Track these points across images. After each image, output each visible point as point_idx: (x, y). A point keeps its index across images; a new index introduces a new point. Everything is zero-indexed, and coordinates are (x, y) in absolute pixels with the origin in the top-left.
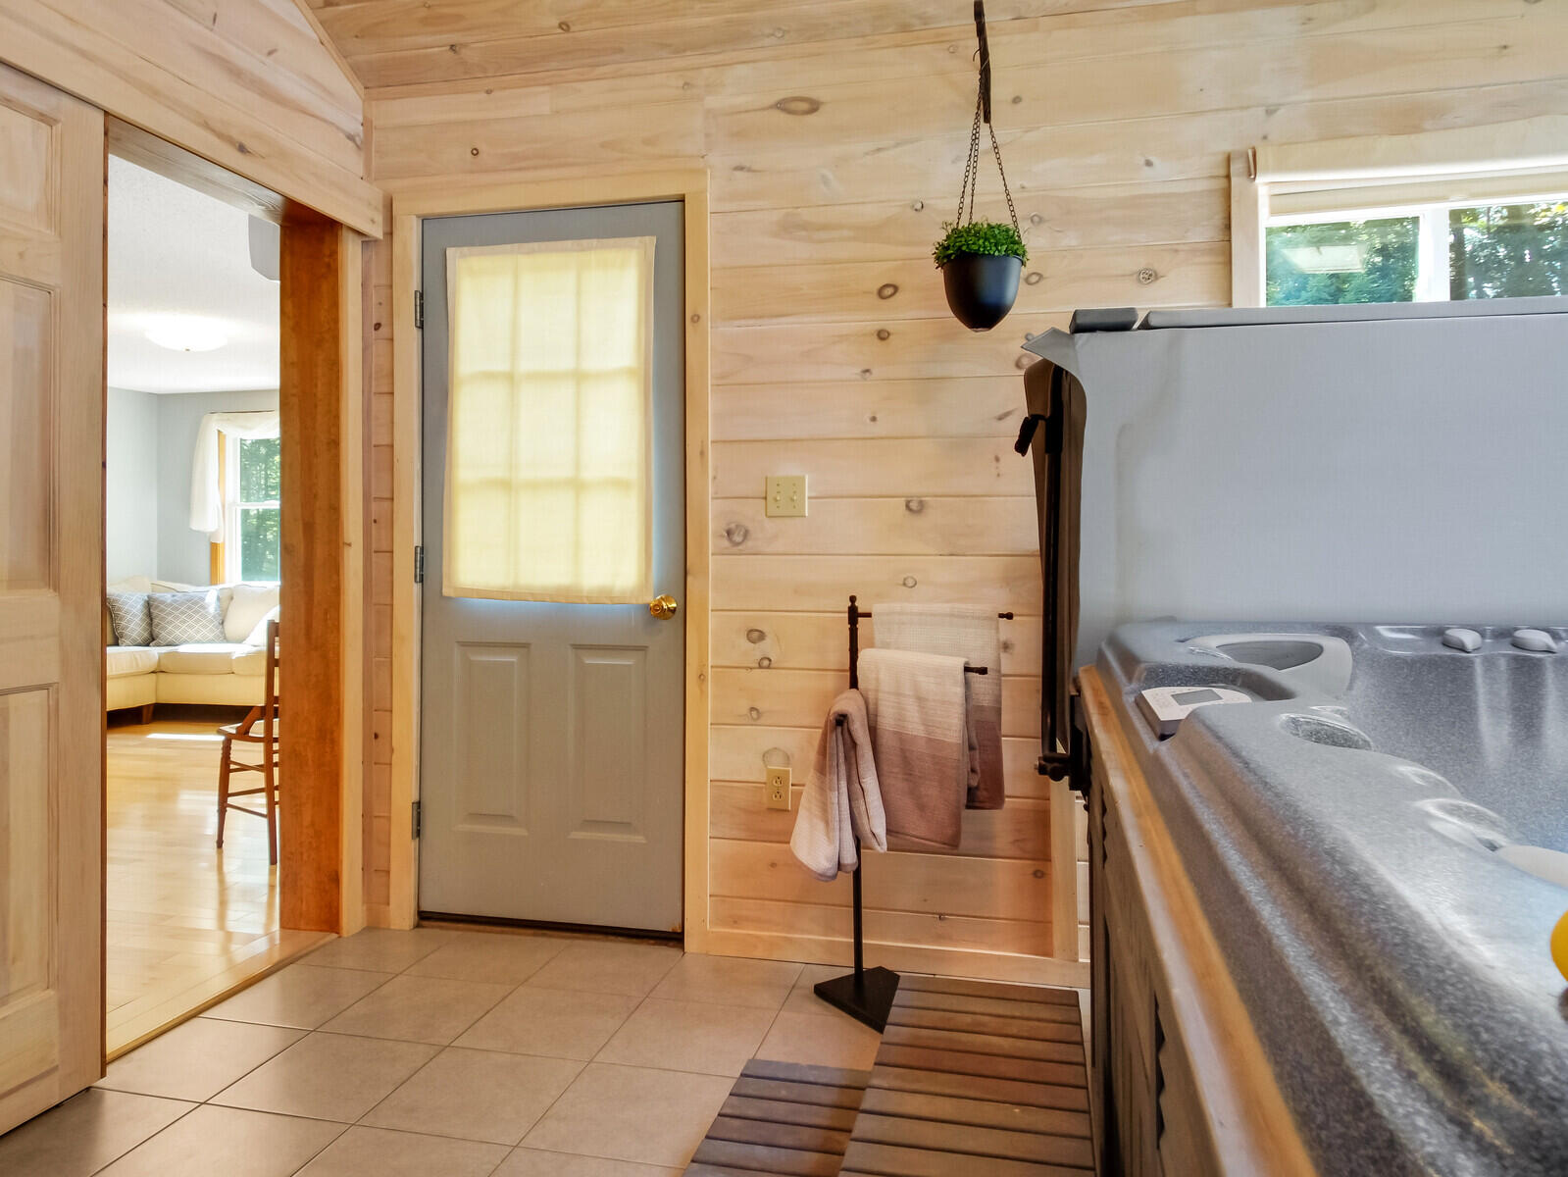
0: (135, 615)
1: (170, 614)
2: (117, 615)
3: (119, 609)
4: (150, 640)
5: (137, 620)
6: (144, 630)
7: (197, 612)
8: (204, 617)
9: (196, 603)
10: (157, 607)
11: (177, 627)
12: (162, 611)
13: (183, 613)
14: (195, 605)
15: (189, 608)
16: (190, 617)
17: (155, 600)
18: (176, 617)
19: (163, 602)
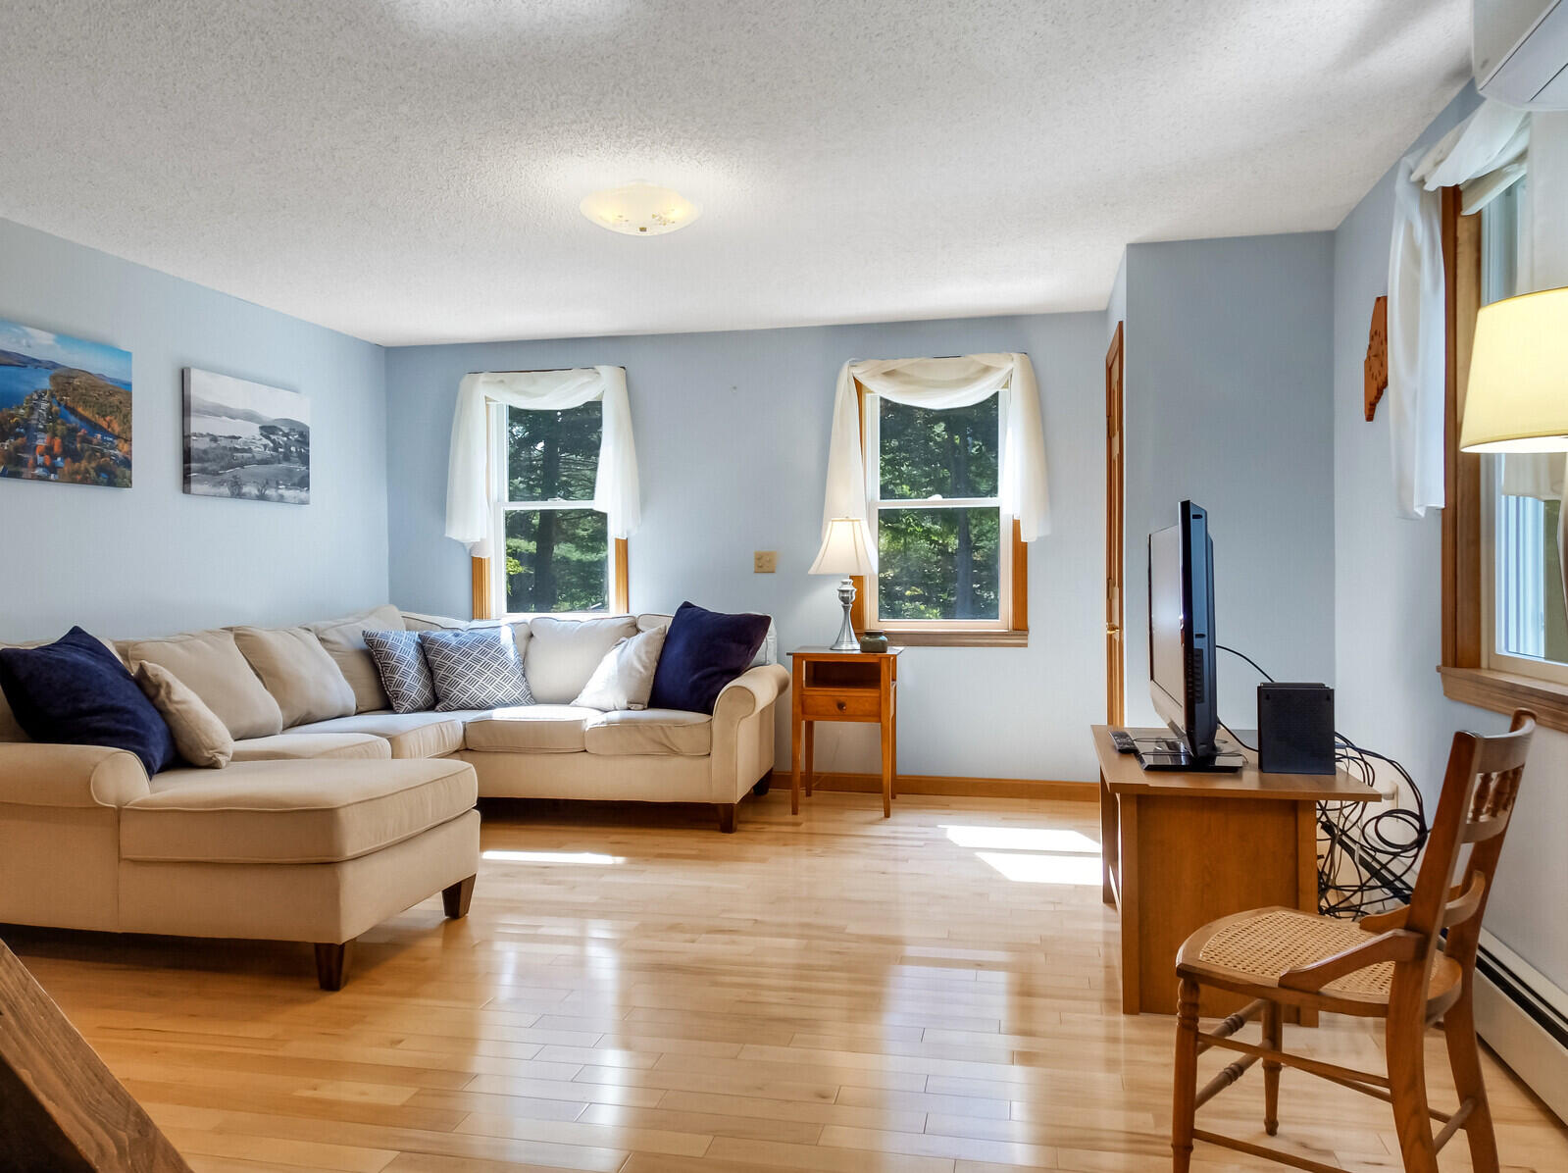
0: (409, 665)
1: (459, 662)
2: (385, 666)
3: (388, 656)
4: (434, 701)
5: (413, 672)
6: (424, 686)
7: (494, 659)
8: (505, 665)
9: (490, 646)
10: (438, 652)
11: (472, 681)
12: (447, 657)
13: (477, 660)
14: (489, 646)
15: (483, 653)
16: (487, 666)
17: (433, 641)
18: (470, 667)
19: (446, 645)
